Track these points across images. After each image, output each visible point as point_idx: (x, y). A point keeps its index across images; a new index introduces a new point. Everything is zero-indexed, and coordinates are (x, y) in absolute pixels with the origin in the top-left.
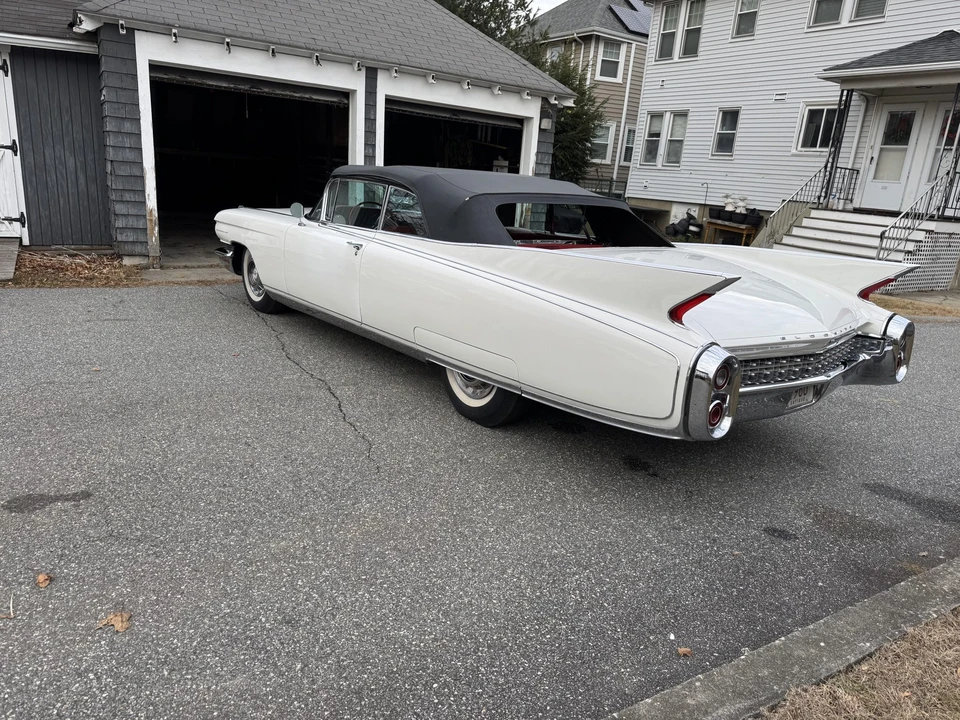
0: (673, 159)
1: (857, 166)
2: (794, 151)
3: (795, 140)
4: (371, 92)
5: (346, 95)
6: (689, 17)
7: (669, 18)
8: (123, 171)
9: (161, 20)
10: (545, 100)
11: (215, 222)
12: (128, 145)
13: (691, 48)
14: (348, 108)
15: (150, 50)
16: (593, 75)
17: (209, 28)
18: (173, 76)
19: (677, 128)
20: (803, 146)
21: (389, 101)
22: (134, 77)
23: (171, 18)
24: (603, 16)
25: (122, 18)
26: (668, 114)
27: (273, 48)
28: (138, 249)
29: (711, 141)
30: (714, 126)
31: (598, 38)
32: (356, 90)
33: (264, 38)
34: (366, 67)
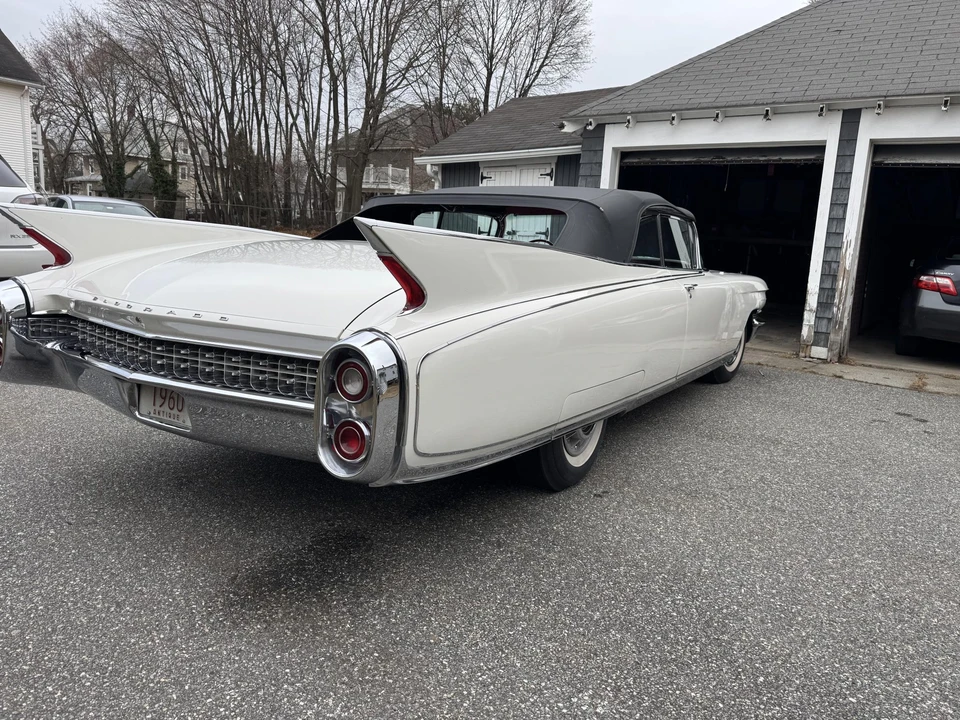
4: (848, 141)
9: (620, 111)
17: (658, 108)
22: (601, 164)
32: (826, 141)
33: (710, 105)
34: (844, 111)
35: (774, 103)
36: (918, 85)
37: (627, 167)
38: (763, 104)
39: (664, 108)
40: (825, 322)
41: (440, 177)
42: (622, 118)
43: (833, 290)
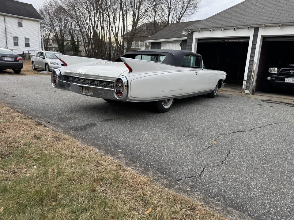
4: (255, 36)
15: (196, 36)
22: (192, 42)
23: (199, 28)
32: (250, 36)
33: (220, 27)
34: (255, 28)
35: (236, 26)
36: (273, 21)
37: (200, 43)
38: (233, 26)
39: (208, 27)
40: (249, 84)
41: (151, 46)
42: (197, 30)
43: (251, 75)
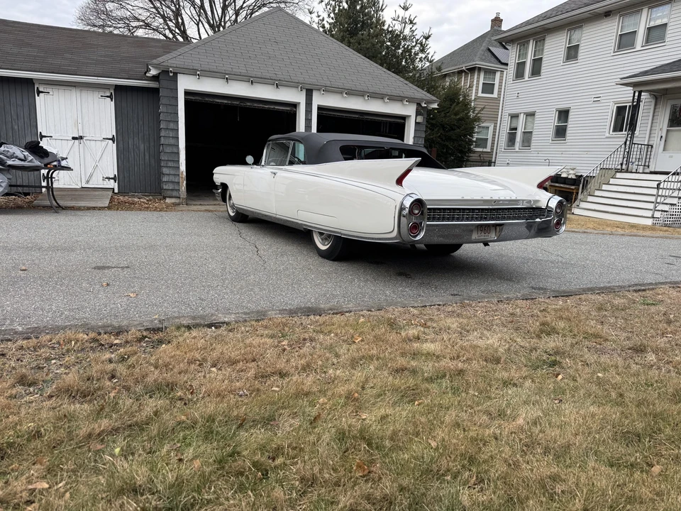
0: (526, 144)
1: (651, 143)
2: (608, 135)
3: (608, 127)
4: (309, 103)
5: (295, 105)
6: (535, 51)
7: (521, 53)
8: (168, 150)
9: (191, 68)
10: (419, 105)
11: (213, 174)
12: (171, 136)
13: (536, 71)
14: (296, 113)
15: (186, 84)
16: (477, 93)
17: (217, 71)
18: (197, 98)
19: (528, 124)
20: (614, 131)
21: (320, 108)
22: (176, 98)
23: (197, 66)
24: (483, 55)
25: (171, 67)
26: (522, 115)
27: (252, 80)
28: (175, 194)
29: (551, 132)
30: (552, 121)
31: (480, 69)
32: (300, 103)
34: (307, 90)
35: (278, 80)
38: (273, 79)
